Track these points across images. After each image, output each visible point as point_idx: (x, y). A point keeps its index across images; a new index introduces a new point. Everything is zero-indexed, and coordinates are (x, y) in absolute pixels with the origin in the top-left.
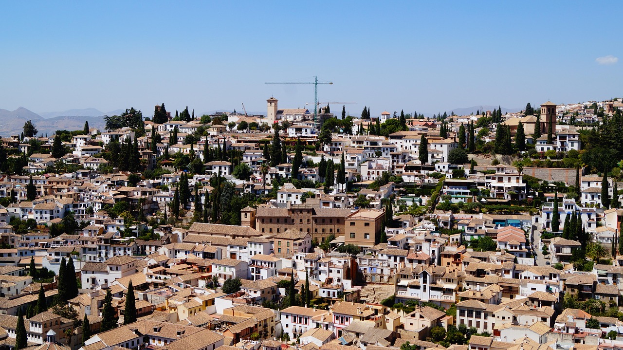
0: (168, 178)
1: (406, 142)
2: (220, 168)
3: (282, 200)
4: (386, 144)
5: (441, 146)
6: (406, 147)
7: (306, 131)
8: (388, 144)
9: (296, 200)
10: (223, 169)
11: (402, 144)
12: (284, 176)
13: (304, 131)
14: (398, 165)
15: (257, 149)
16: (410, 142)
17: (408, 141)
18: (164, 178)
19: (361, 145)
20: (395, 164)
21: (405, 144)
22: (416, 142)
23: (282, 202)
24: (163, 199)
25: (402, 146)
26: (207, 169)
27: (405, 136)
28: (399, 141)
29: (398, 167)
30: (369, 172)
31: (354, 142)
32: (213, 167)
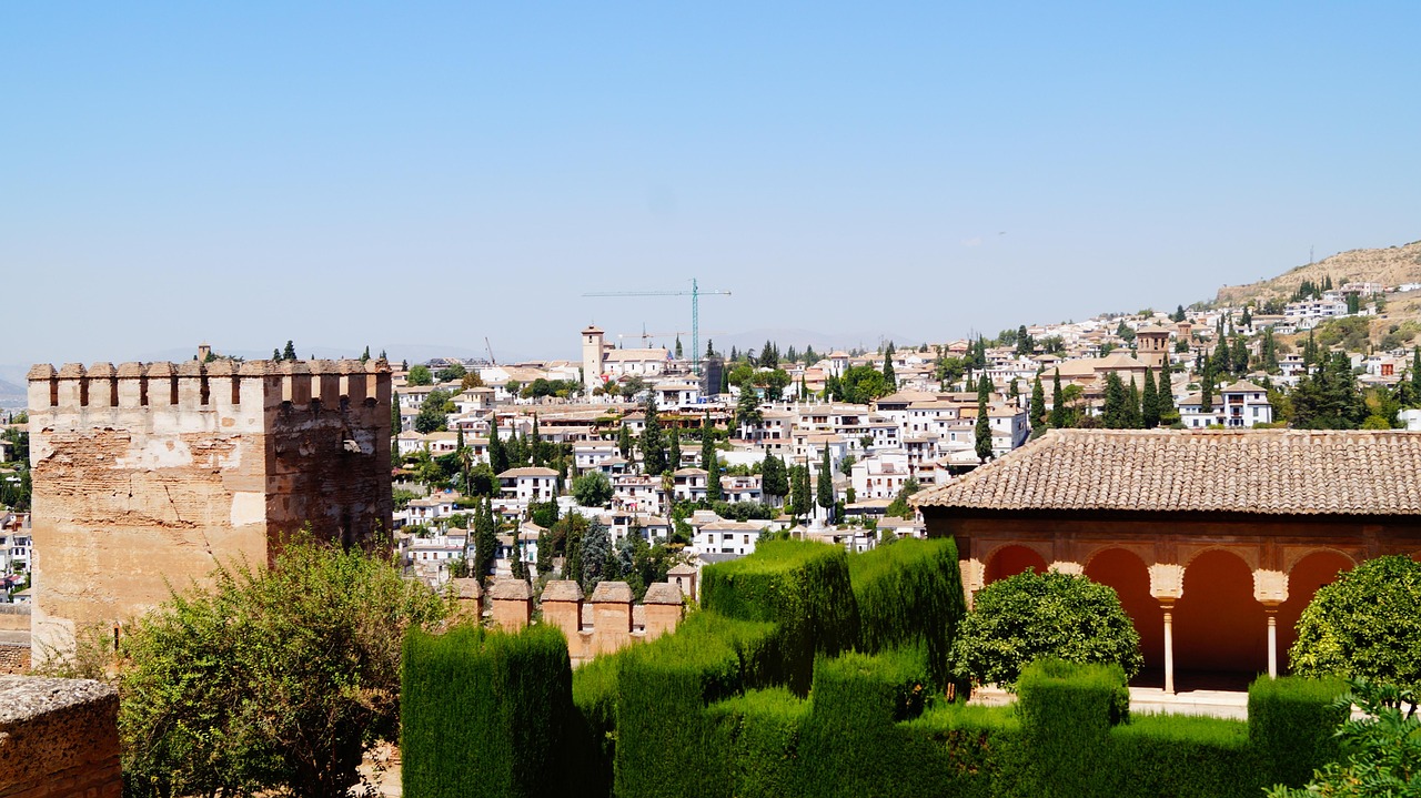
0: (423, 509)
1: (916, 414)
2: (536, 481)
3: (711, 547)
4: (878, 421)
5: (999, 422)
6: (916, 427)
7: (688, 395)
8: (881, 421)
9: (745, 546)
10: (542, 482)
11: (905, 420)
12: (688, 495)
13: (682, 395)
14: (922, 465)
15: (595, 439)
16: (924, 414)
17: (920, 413)
18: (414, 509)
19: (822, 425)
20: (915, 462)
21: (912, 419)
22: (938, 414)
23: (711, 551)
24: (430, 555)
25: (905, 424)
26: (504, 486)
27: (910, 403)
28: (898, 414)
29: (922, 468)
30: (869, 480)
31: (805, 418)
32: (519, 481)
